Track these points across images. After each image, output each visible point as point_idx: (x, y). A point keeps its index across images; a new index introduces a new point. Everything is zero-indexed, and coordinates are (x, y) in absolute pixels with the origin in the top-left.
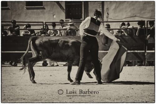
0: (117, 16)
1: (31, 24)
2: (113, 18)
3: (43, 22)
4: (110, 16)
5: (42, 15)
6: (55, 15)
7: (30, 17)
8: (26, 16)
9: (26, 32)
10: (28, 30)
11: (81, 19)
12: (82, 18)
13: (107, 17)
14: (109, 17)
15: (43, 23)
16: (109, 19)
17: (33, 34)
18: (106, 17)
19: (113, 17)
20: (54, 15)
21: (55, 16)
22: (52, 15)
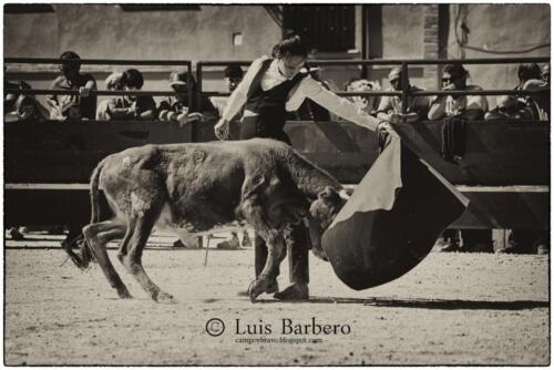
0: (506, 38)
1: (145, 73)
2: (485, 48)
3: (188, 63)
4: (476, 38)
5: (183, 35)
6: (239, 34)
7: (135, 43)
8: (118, 38)
9: (119, 105)
10: (127, 94)
11: (351, 51)
12: (353, 47)
13: (462, 44)
14: (469, 44)
15: (190, 68)
16: (467, 51)
17: (148, 113)
18: (458, 41)
19: (488, 44)
20: (234, 36)
21: (238, 40)
22: (226, 35)
